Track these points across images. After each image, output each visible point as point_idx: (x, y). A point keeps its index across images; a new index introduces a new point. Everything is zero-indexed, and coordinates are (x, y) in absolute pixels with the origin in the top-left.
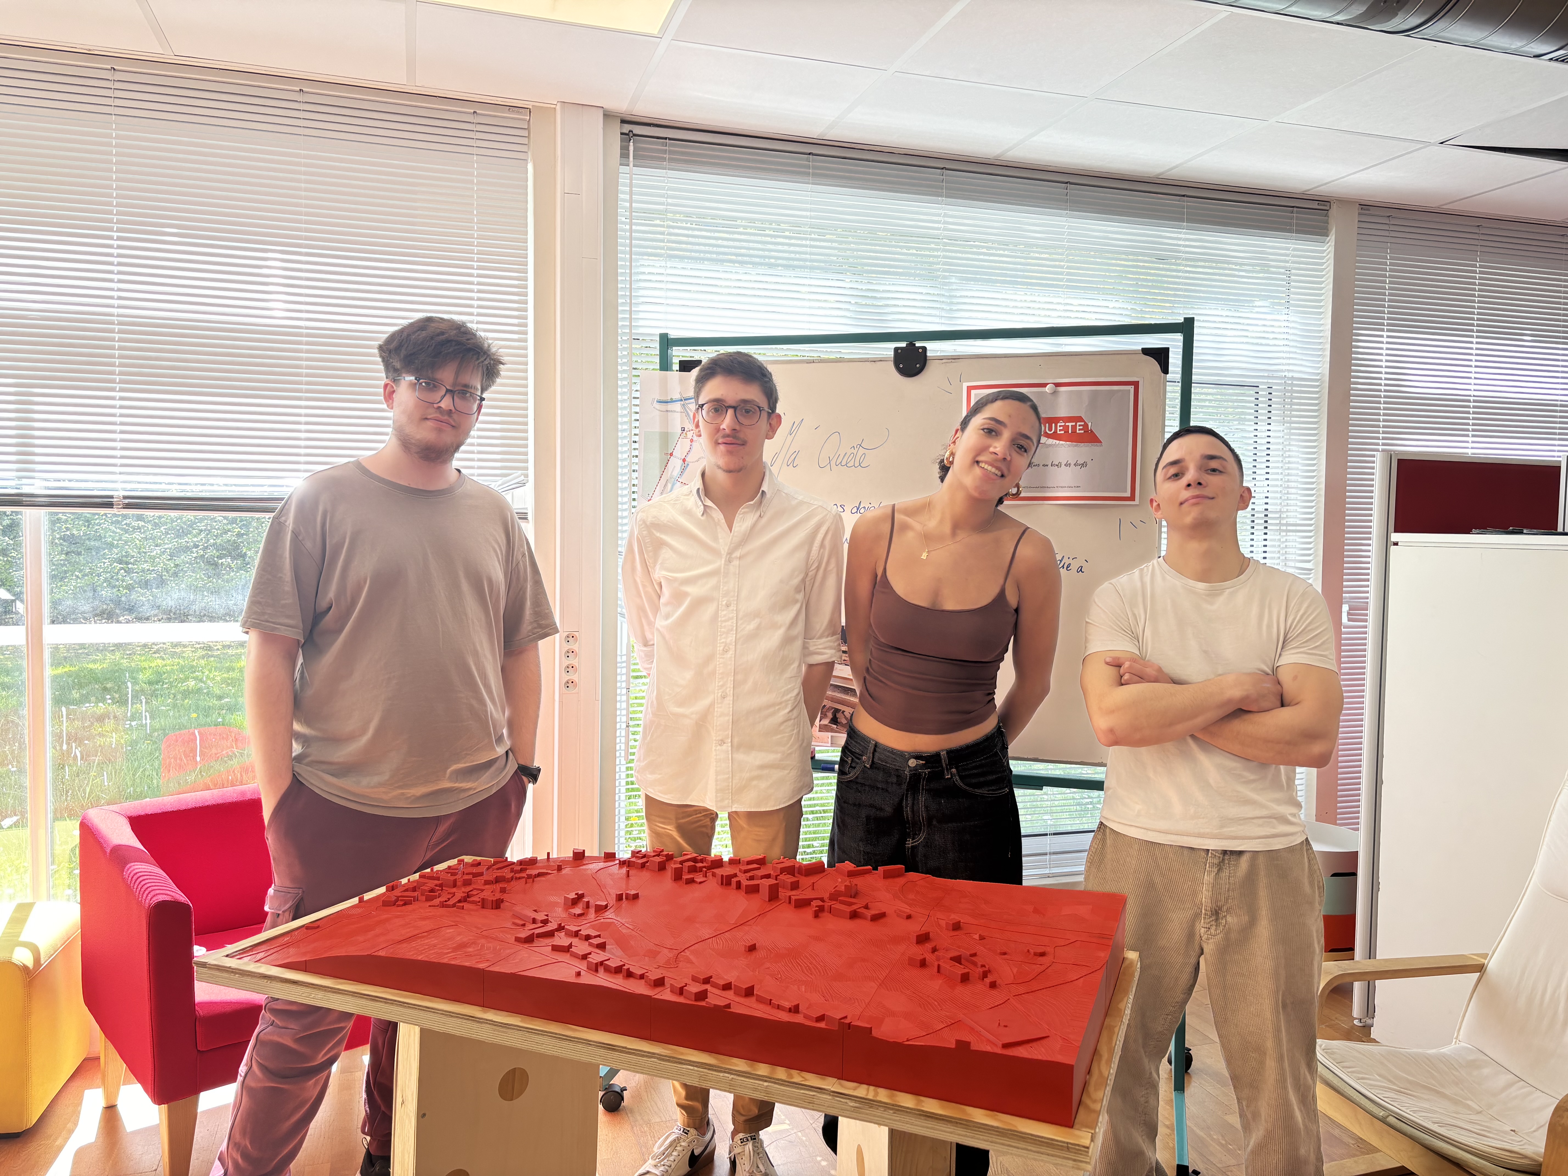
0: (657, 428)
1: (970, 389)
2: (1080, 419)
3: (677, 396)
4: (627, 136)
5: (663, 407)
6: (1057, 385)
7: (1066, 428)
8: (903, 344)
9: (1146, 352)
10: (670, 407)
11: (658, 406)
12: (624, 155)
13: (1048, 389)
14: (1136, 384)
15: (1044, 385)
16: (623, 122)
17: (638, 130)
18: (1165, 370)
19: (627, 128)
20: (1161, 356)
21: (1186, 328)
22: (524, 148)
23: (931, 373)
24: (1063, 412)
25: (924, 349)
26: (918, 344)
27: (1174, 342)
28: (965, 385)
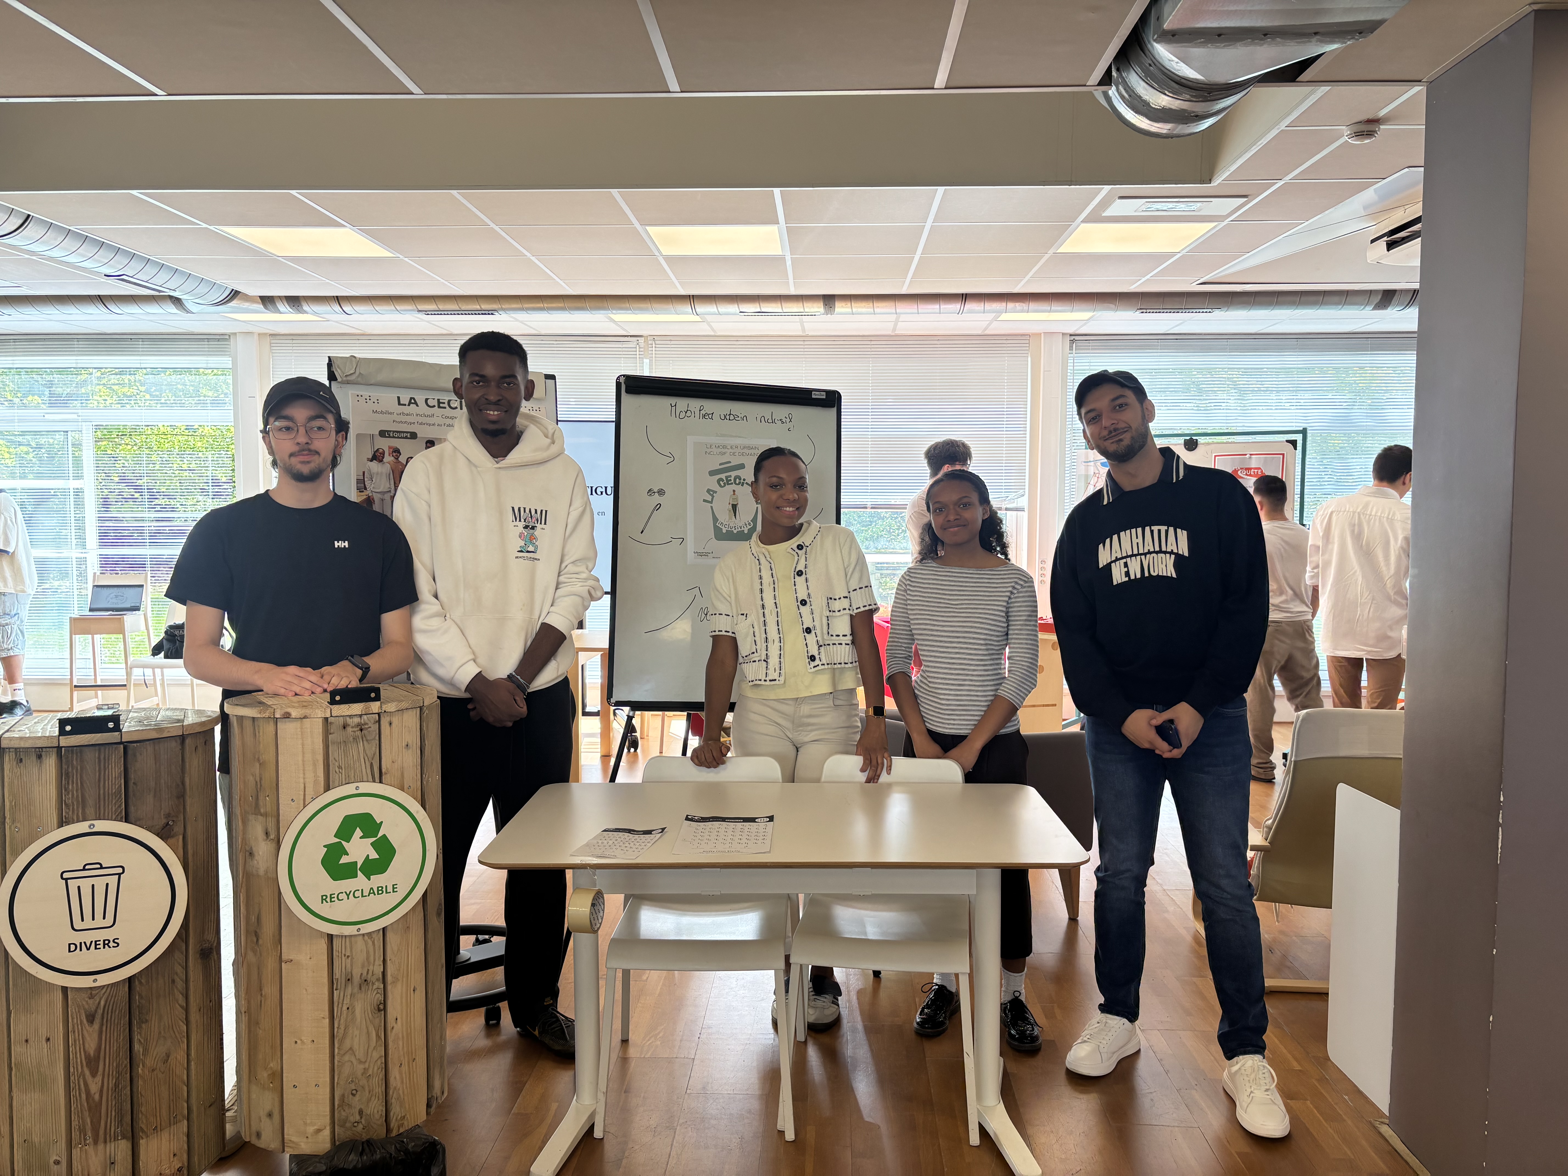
0: (1083, 472)
1: (1215, 456)
2: (1260, 468)
3: (1092, 460)
4: (1072, 341)
5: (1086, 464)
6: (1251, 455)
7: (1254, 472)
8: (1188, 438)
9: (1288, 441)
10: (1089, 464)
11: (1084, 464)
12: (1071, 348)
13: (1247, 456)
14: (1283, 455)
15: (1246, 455)
16: (1071, 335)
17: (1077, 338)
18: (1296, 449)
19: (1072, 338)
20: (1294, 443)
21: (1304, 432)
22: (1026, 352)
23: (1200, 449)
24: (1253, 466)
25: (1197, 440)
26: (1194, 438)
27: (1299, 438)
28: (1214, 455)
